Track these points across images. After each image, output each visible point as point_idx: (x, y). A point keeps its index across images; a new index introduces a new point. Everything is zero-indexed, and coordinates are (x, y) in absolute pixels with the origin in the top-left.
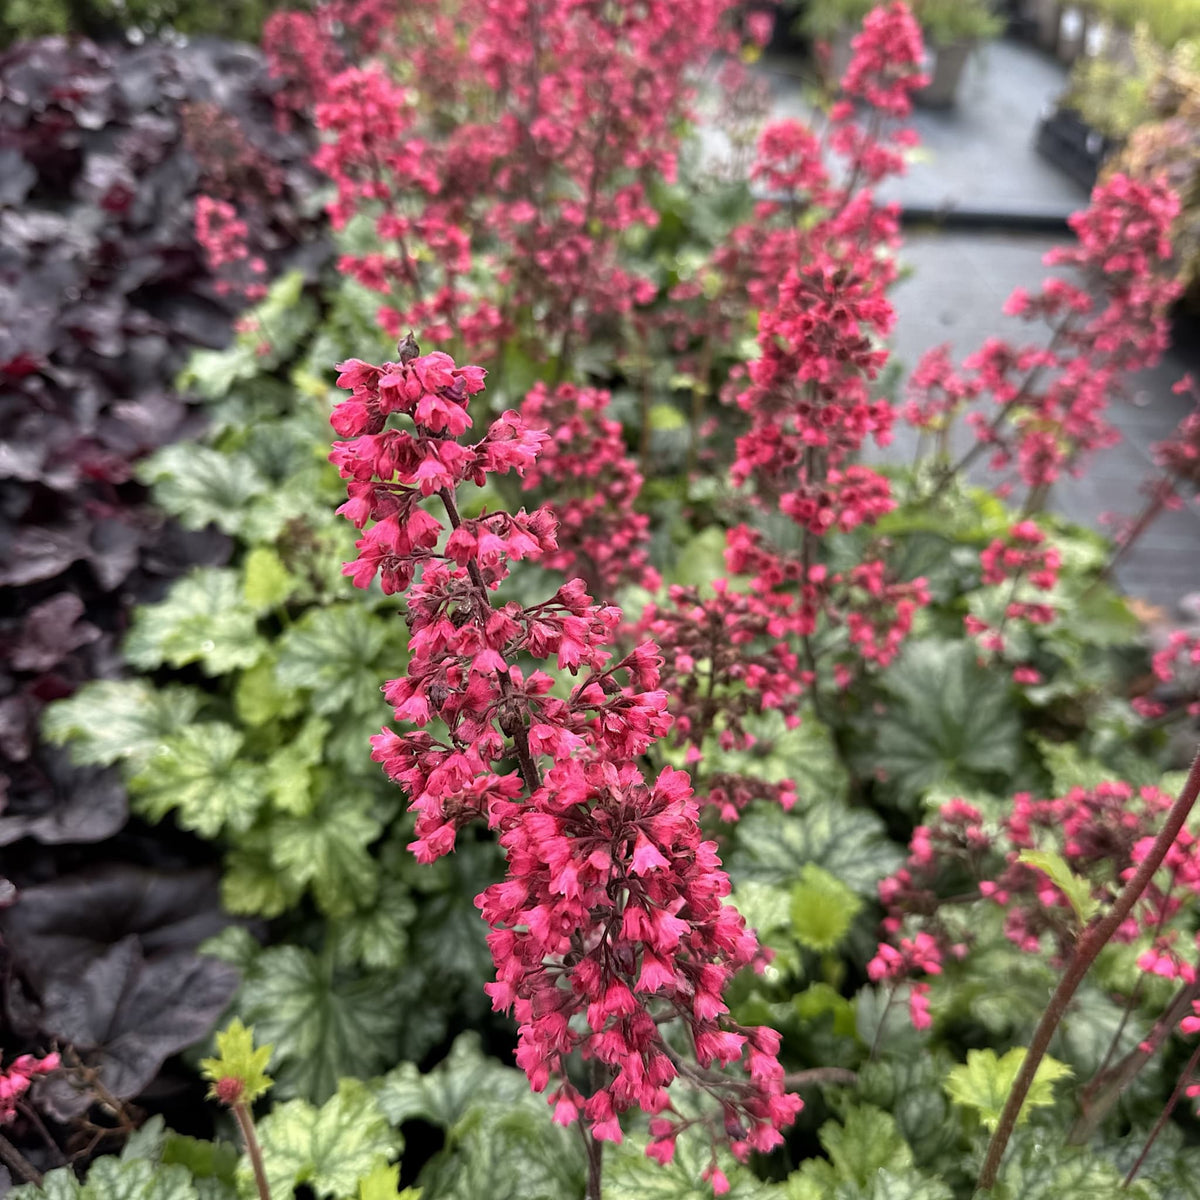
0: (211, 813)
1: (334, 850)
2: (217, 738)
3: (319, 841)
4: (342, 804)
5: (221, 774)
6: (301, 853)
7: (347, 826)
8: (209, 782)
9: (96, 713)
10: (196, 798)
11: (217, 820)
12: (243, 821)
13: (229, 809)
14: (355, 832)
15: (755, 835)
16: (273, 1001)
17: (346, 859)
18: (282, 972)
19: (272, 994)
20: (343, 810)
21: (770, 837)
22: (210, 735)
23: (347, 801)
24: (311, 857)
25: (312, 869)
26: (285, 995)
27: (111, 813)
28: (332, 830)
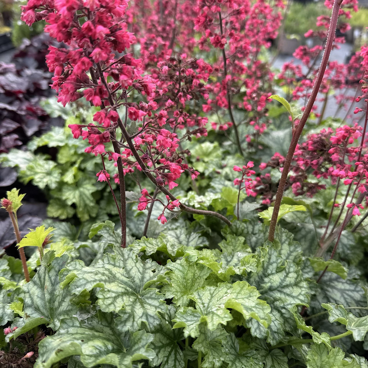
0: (43, 183)
1: (81, 195)
2: (49, 165)
3: (77, 193)
4: (85, 182)
5: (49, 174)
6: (71, 197)
7: (86, 188)
8: (45, 175)
9: (14, 157)
10: (39, 178)
11: (45, 184)
12: (53, 186)
13: (49, 182)
14: (88, 190)
15: (215, 184)
16: (56, 236)
17: (86, 199)
18: (60, 228)
19: (56, 234)
20: (86, 184)
21: (221, 184)
22: (47, 164)
23: (87, 181)
24: (74, 197)
25: (74, 201)
26: (60, 235)
27: (12, 180)
28: (81, 189)
